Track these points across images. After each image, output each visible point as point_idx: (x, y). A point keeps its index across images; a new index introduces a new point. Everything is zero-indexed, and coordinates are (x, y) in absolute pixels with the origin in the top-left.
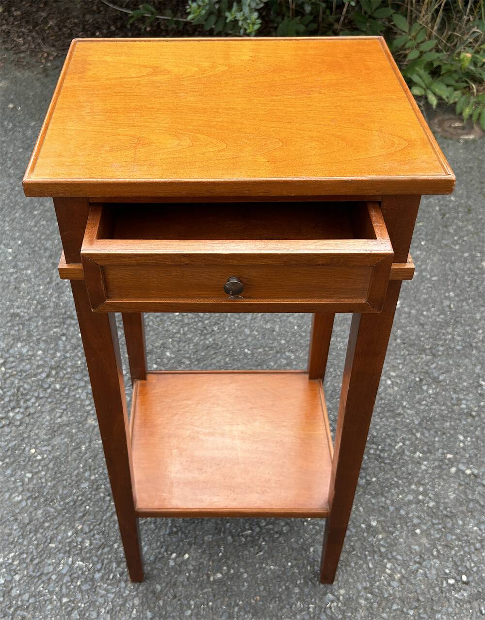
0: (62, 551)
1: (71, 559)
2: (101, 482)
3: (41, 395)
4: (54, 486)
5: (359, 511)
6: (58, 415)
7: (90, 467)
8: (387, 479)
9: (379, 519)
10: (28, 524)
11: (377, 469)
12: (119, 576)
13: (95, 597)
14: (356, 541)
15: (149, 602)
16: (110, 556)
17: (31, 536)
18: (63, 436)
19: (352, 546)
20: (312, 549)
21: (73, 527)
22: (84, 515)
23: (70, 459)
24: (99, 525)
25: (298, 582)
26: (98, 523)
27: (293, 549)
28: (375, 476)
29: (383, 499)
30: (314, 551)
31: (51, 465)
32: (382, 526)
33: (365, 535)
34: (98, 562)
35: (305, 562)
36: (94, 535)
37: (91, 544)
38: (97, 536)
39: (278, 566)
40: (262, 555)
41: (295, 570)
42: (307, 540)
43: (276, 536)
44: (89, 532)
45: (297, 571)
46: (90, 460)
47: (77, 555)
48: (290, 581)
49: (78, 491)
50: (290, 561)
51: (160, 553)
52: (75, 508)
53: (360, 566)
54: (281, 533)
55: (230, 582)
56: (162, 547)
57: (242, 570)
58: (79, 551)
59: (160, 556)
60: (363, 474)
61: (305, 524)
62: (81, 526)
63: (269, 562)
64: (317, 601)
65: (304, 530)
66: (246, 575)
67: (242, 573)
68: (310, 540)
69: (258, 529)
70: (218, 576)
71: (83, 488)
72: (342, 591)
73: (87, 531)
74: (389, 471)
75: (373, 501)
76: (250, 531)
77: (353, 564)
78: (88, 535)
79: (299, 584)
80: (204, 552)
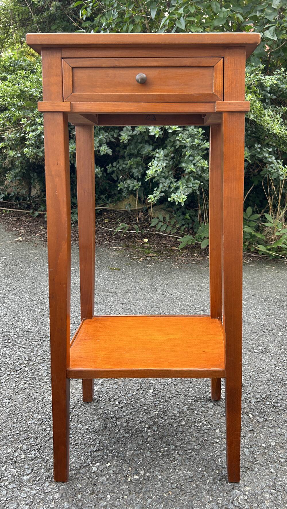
1: (4, 467)
2: (45, 420)
3: (12, 373)
4: (6, 422)
5: (260, 437)
6: (22, 383)
7: (39, 411)
9: (277, 442)
11: (272, 412)
12: (45, 478)
13: (19, 493)
14: (259, 455)
15: (68, 497)
16: (40, 465)
18: (22, 395)
19: (255, 458)
20: (220, 460)
21: (13, 447)
22: (25, 440)
23: (23, 407)
24: (37, 445)
25: (208, 481)
26: (36, 444)
27: (203, 459)
28: (271, 416)
29: (279, 429)
30: (222, 461)
31: (7, 410)
32: (280, 446)
33: (266, 451)
34: (28, 469)
35: (214, 468)
36: (30, 451)
37: (26, 457)
38: (33, 452)
39: (190, 471)
40: (176, 464)
41: (205, 474)
42: (216, 454)
43: (189, 451)
44: (26, 450)
45: (207, 474)
46: (39, 408)
47: (11, 464)
48: (200, 481)
49: (25, 425)
50: (200, 468)
51: (85, 463)
52: (19, 435)
53: (264, 471)
54: (193, 450)
55: (146, 482)
56: (88, 459)
57: (157, 473)
58: (14, 462)
59: (85, 465)
60: (262, 415)
61: (214, 444)
62: (21, 446)
63: (182, 469)
64: (225, 495)
65: (213, 448)
66: (160, 477)
67: (157, 476)
68: (218, 454)
69: (173, 447)
70: (135, 478)
71: (30, 423)
72: (248, 488)
73: (25, 449)
74: (282, 414)
75: (271, 431)
76: (167, 449)
77: (256, 470)
78: (26, 451)
79: (209, 483)
80: (124, 462)
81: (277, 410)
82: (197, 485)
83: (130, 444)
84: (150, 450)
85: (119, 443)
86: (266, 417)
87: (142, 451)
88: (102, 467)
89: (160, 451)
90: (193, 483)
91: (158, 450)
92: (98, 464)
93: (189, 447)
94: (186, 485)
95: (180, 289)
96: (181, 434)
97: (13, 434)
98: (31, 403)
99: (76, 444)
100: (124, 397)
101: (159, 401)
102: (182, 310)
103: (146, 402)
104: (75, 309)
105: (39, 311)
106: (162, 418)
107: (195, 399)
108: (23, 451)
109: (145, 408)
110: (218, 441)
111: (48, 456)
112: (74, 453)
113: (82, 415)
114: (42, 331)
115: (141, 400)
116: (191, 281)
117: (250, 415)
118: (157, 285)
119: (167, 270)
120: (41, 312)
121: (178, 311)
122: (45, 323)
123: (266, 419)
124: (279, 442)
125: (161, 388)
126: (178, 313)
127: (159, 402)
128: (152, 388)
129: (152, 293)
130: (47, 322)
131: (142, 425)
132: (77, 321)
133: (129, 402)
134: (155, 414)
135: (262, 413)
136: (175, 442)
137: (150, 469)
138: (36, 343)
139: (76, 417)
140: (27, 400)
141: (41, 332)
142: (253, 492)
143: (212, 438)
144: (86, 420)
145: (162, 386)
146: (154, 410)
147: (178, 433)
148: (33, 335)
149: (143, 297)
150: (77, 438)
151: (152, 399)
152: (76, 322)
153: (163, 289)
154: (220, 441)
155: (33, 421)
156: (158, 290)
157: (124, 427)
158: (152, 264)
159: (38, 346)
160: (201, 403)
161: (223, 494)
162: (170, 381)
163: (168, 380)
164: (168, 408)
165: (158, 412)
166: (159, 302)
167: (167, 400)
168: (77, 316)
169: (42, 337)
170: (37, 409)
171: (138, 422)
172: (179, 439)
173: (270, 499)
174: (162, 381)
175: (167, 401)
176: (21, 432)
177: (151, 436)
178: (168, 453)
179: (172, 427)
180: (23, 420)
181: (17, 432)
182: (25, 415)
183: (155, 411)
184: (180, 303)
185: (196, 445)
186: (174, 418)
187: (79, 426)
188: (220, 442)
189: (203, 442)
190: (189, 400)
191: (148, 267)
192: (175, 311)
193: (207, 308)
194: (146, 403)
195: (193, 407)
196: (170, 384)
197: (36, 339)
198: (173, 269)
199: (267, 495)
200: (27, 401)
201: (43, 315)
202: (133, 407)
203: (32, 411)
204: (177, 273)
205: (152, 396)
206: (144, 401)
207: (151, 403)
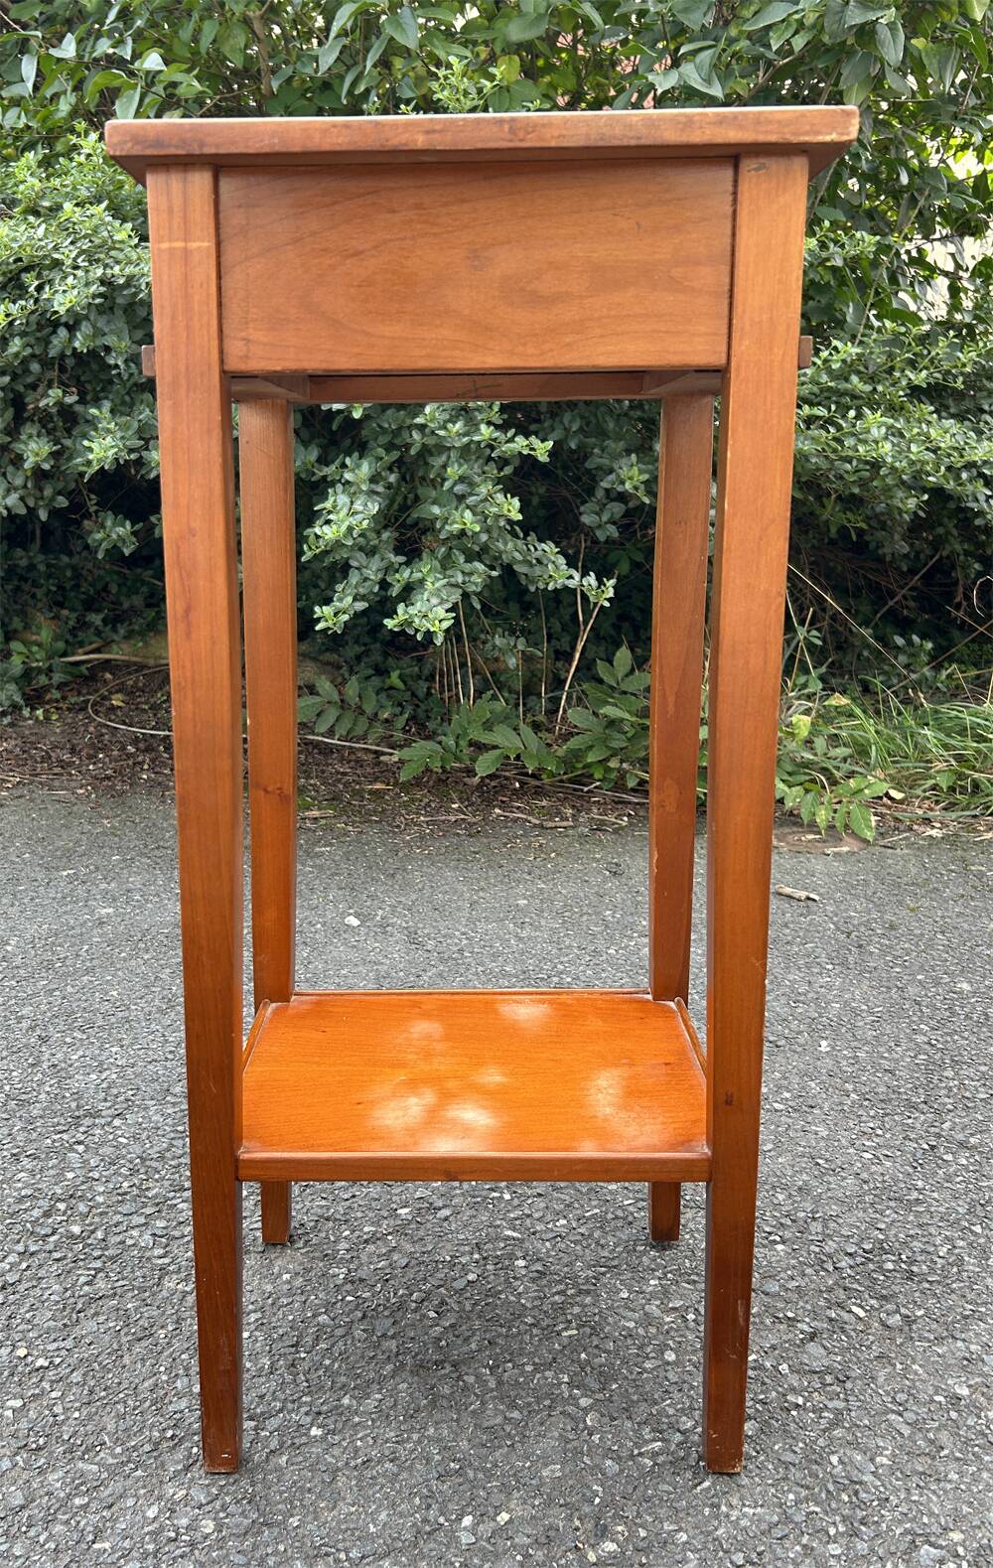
0: (134, 1554)
3: (33, 1249)
4: (90, 1417)
5: (916, 1373)
6: (82, 1279)
7: (187, 1369)
8: (950, 1308)
9: (972, 1382)
10: (22, 1507)
11: (917, 1294)
14: (938, 1429)
16: (281, 1548)
17: (32, 1533)
18: (101, 1319)
19: (932, 1442)
20: (834, 1459)
21: (160, 1498)
23: (126, 1360)
25: (832, 1531)
27: (787, 1465)
28: (920, 1307)
29: (961, 1344)
30: (841, 1461)
31: (76, 1377)
32: (983, 1394)
33: (954, 1415)
35: (831, 1487)
37: (219, 1528)
38: (235, 1509)
39: (762, 1506)
40: (709, 1488)
41: (812, 1509)
42: (815, 1442)
44: (208, 1504)
45: (818, 1509)
46: (183, 1356)
47: (182, 1557)
48: (809, 1534)
49: (161, 1420)
50: (789, 1491)
51: (425, 1521)
52: (159, 1456)
53: (977, 1478)
55: (647, 1558)
56: (429, 1506)
57: (668, 1527)
58: (187, 1549)
59: (428, 1528)
60: (890, 1307)
61: (794, 1413)
62: (184, 1492)
63: (735, 1502)
65: (797, 1424)
66: (683, 1537)
67: (671, 1533)
68: (821, 1443)
69: (678, 1437)
70: (607, 1550)
71: (175, 1413)
72: (957, 1536)
73: (204, 1502)
74: (946, 1295)
75: (940, 1351)
76: (660, 1443)
77: (953, 1476)
78: (208, 1508)
79: (837, 1535)
80: (549, 1503)
81: (927, 1286)
82: (808, 1548)
83: (538, 1442)
84: (608, 1453)
85: (502, 1445)
86: (905, 1311)
87: (585, 1460)
88: (486, 1529)
89: (640, 1454)
90: (790, 1543)
91: (636, 1452)
92: (467, 1521)
94: (773, 1552)
95: (459, 922)
97: (135, 1454)
98: (144, 1343)
99: (364, 1463)
100: (442, 1290)
101: (562, 1293)
103: (523, 1301)
104: (147, 1010)
105: (25, 1024)
106: (597, 1347)
107: (669, 1275)
108: (199, 1508)
109: (529, 1320)
110: (800, 1401)
111: (292, 1516)
112: (374, 1494)
113: (336, 1366)
114: (68, 1095)
115: (503, 1296)
116: (481, 894)
117: (855, 1309)
118: (380, 912)
119: (386, 861)
120: (32, 1028)
122: (63, 1065)
123: (908, 1317)
124: (977, 1383)
125: (548, 1252)
127: (563, 1298)
128: (519, 1254)
129: (376, 941)
130: (69, 1062)
131: (547, 1379)
132: (171, 1052)
133: (468, 1308)
134: (570, 1337)
135: (884, 1297)
136: (673, 1419)
137: (639, 1515)
138: (65, 1136)
139: (321, 1372)
140: (126, 1334)
141: (64, 1097)
143: (778, 1392)
144: (359, 1382)
145: (548, 1244)
146: (561, 1326)
147: (671, 1390)
148: (44, 1110)
149: (354, 956)
150: (359, 1443)
151: (536, 1291)
152: (170, 1056)
153: (404, 925)
154: (806, 1400)
155: (183, 1404)
156: (389, 929)
157: (492, 1390)
158: (331, 845)
159: (81, 1148)
162: (563, 1226)
163: (556, 1224)
164: (601, 1312)
165: (577, 1329)
166: (413, 971)
167: (584, 1287)
168: (164, 1036)
169: (77, 1114)
170: (174, 1360)
171: (529, 1368)
172: (683, 1409)
174: (538, 1228)
175: (588, 1292)
176: (159, 1443)
177: (591, 1407)
178: (670, 1458)
180: (148, 1403)
181: (147, 1448)
182: (146, 1384)
183: (566, 1329)
184: (480, 969)
186: (634, 1344)
187: (346, 1401)
188: (808, 1404)
189: (757, 1410)
190: (652, 1282)
191: (323, 853)
193: (569, 980)
194: (523, 1305)
195: (678, 1304)
196: (567, 1234)
197: (59, 1124)
198: (406, 855)
200: (129, 1338)
201: (43, 1040)
202: (487, 1321)
203: (162, 1369)
204: (425, 869)
205: (533, 1280)
206: (512, 1298)
207: (539, 1303)
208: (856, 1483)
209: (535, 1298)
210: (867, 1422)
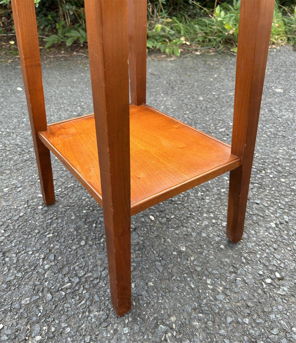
5: (168, 242)
8: (183, 214)
9: (187, 245)
11: (173, 209)
14: (173, 267)
28: (173, 214)
29: (185, 229)
32: (190, 249)
33: (179, 260)
40: (84, 304)
43: (95, 282)
48: (117, 323)
53: (184, 289)
54: (100, 278)
57: (63, 325)
60: (163, 215)
63: (93, 309)
64: (150, 337)
66: (69, 330)
67: (64, 328)
69: (77, 280)
70: (37, 340)
72: (173, 319)
74: (182, 209)
75: (177, 232)
76: (70, 284)
77: (176, 289)
79: (128, 323)
80: (20, 318)
81: (176, 205)
82: (116, 331)
83: (24, 287)
84: (49, 291)
85: (10, 290)
86: (167, 216)
87: (40, 294)
89: (61, 290)
90: (109, 328)
91: (60, 289)
93: (95, 276)
95: (54, 88)
96: (83, 258)
100: (9, 221)
101: (51, 218)
102: (59, 109)
103: (37, 223)
106: (58, 241)
107: (91, 208)
109: (37, 231)
115: (30, 222)
116: (63, 78)
117: (151, 217)
121: (56, 111)
123: (169, 219)
124: (188, 245)
126: (56, 112)
127: (51, 221)
131: (35, 257)
133: (16, 227)
134: (50, 237)
135: (161, 211)
136: (77, 272)
137: (54, 320)
142: (180, 323)
147: (80, 258)
149: (17, 100)
151: (43, 218)
157: (14, 264)
160: (97, 212)
161: (148, 336)
163: (58, 191)
164: (63, 225)
165: (53, 234)
171: (30, 253)
172: (82, 266)
173: (200, 327)
175: (61, 217)
177: (49, 269)
178: (73, 290)
179: (71, 251)
183: (49, 234)
184: (56, 102)
185: (103, 271)
186: (72, 238)
190: (84, 211)
191: (18, 68)
192: (53, 111)
193: (83, 104)
194: (36, 225)
196: (60, 194)
198: (44, 67)
199: (196, 323)
202: (22, 233)
205: (43, 214)
206: (33, 222)
207: (41, 223)
208: (140, 295)
209: (42, 222)
210: (147, 266)
